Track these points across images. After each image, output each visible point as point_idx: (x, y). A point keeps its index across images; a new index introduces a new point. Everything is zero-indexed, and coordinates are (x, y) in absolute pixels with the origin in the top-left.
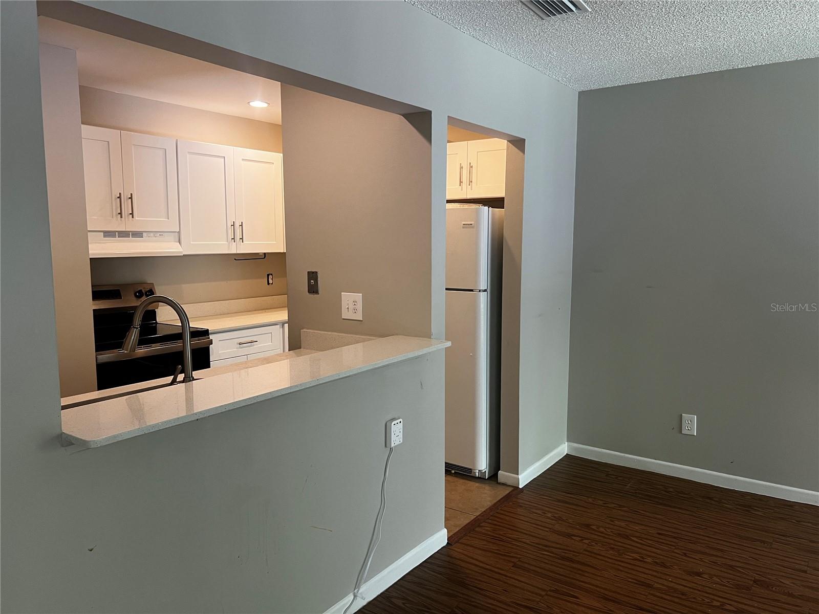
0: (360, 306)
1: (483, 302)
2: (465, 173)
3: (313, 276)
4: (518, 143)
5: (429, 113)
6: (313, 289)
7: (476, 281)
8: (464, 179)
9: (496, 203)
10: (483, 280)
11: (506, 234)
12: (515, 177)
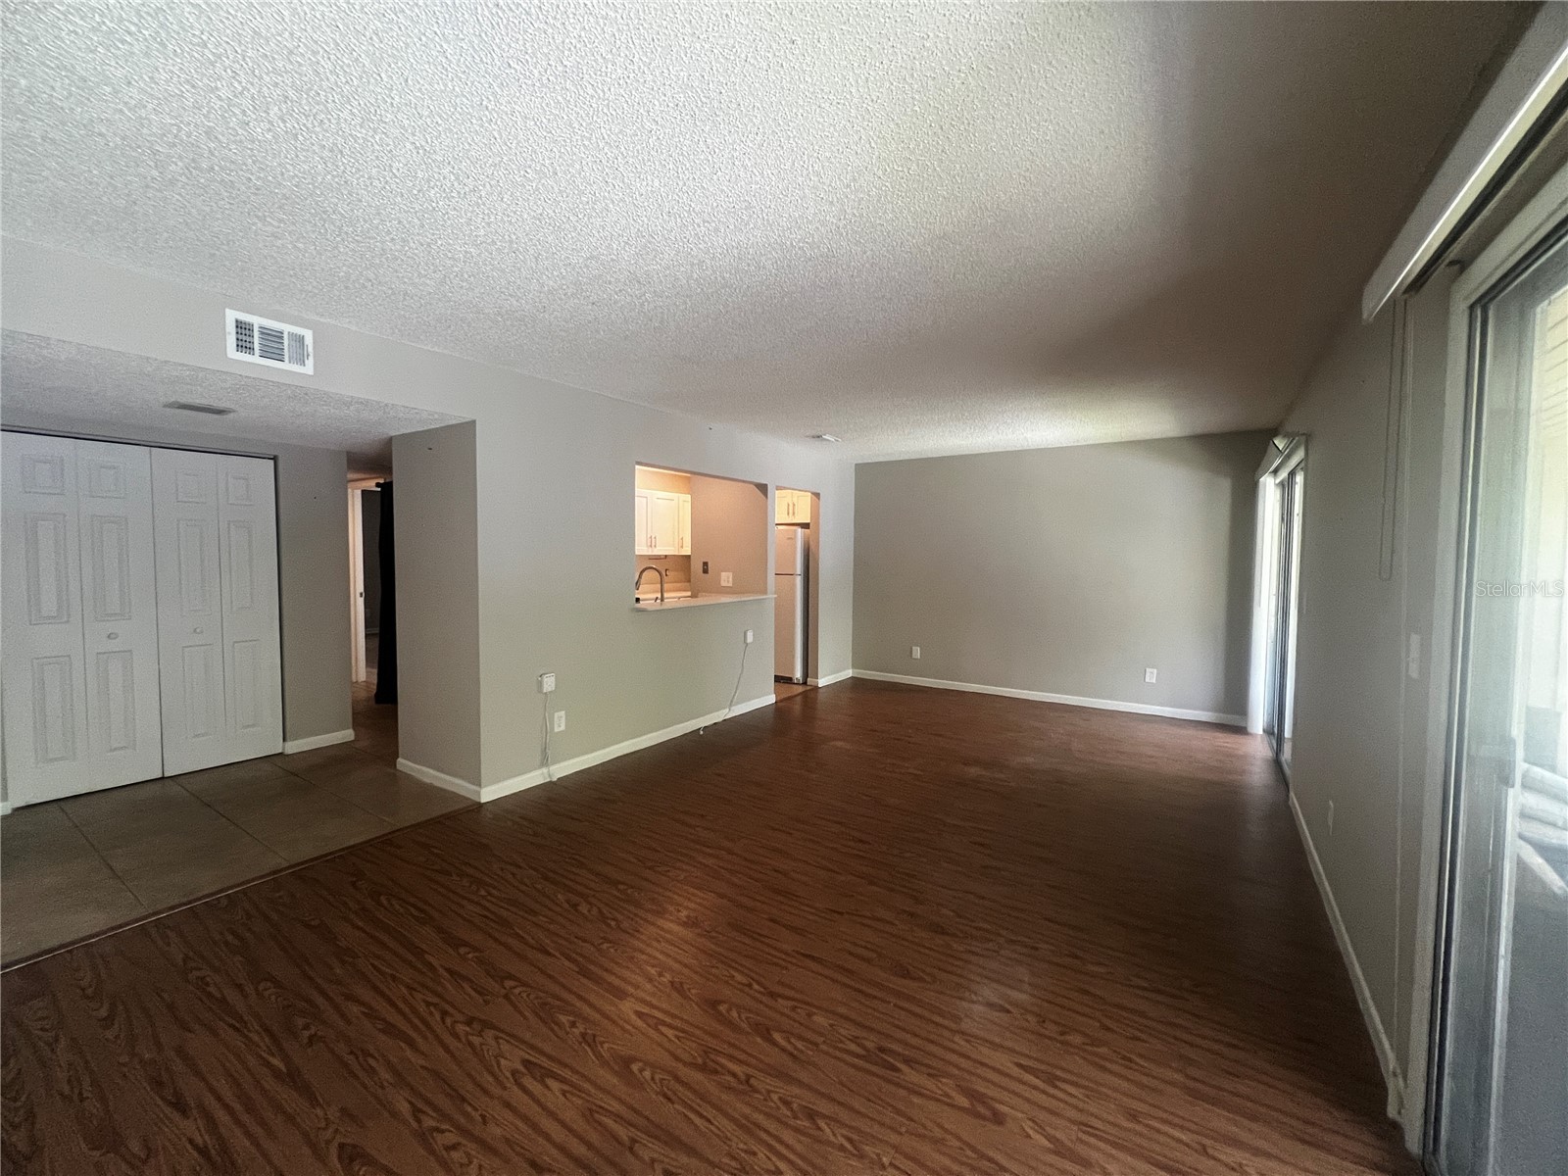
0: (731, 580)
1: (799, 581)
2: (791, 508)
3: (705, 564)
4: (817, 495)
5: (766, 485)
6: (705, 571)
7: (795, 569)
8: (791, 511)
9: (806, 526)
10: (799, 568)
11: (811, 543)
12: (815, 512)
